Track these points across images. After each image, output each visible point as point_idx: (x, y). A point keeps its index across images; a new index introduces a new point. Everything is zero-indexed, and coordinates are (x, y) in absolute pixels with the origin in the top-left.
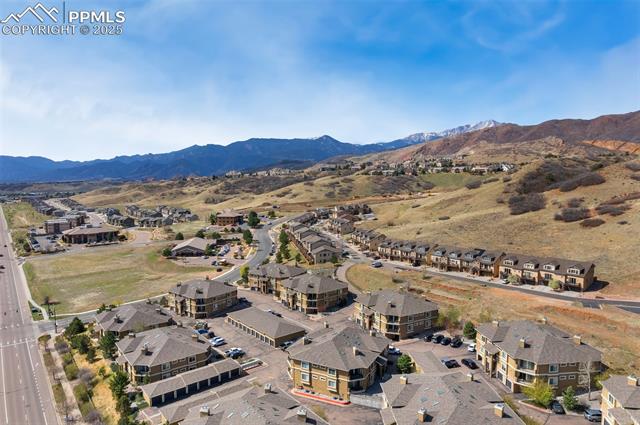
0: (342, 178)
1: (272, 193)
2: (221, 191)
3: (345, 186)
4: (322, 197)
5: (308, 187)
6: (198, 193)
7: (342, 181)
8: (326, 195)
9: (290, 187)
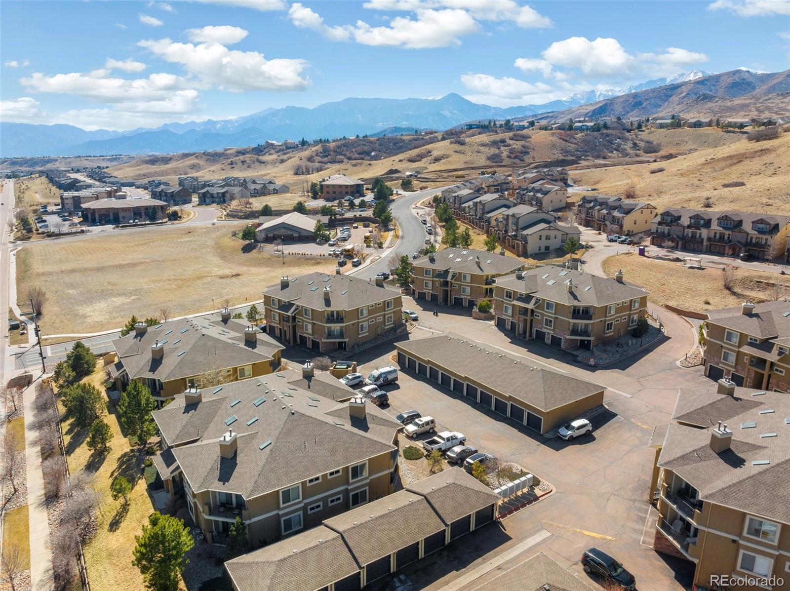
0: (511, 134)
1: (401, 156)
2: (318, 159)
3: (517, 145)
4: (482, 161)
5: (457, 147)
6: (282, 161)
7: (511, 139)
8: (488, 159)
9: (429, 147)
